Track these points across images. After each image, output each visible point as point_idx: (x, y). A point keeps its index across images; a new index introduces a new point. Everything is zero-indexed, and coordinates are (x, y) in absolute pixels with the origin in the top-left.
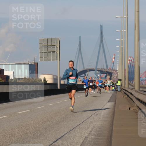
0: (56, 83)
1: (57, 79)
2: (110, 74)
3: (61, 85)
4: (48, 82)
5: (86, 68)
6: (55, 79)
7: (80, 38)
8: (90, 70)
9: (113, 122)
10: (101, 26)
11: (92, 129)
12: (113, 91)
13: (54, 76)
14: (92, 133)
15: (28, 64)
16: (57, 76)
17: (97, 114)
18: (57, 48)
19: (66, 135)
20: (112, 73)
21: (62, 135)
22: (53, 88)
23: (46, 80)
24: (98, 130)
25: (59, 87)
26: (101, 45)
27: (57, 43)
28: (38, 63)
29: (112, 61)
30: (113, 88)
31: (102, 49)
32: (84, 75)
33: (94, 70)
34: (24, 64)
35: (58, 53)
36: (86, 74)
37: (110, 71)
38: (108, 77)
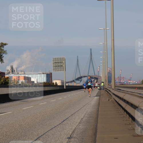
0: (63, 85)
1: (64, 83)
2: (97, 79)
3: (66, 86)
4: (58, 85)
5: (81, 76)
6: (62, 83)
7: (78, 57)
8: (84, 77)
9: (98, 109)
10: (91, 49)
11: (86, 113)
12: (99, 89)
13: (62, 81)
14: (86, 116)
15: (46, 74)
16: (64, 81)
17: (89, 104)
18: (63, 63)
19: (70, 118)
20: (98, 78)
21: (67, 118)
22: (61, 88)
23: (57, 83)
24: (89, 114)
25: (65, 88)
26: (91, 61)
27: (63, 60)
28: (52, 73)
29: (98, 71)
30: (99, 88)
31: (91, 64)
32: (80, 80)
33: (87, 77)
34: (43, 73)
35: (64, 66)
36: (82, 79)
37: (97, 77)
38: (96, 81)
